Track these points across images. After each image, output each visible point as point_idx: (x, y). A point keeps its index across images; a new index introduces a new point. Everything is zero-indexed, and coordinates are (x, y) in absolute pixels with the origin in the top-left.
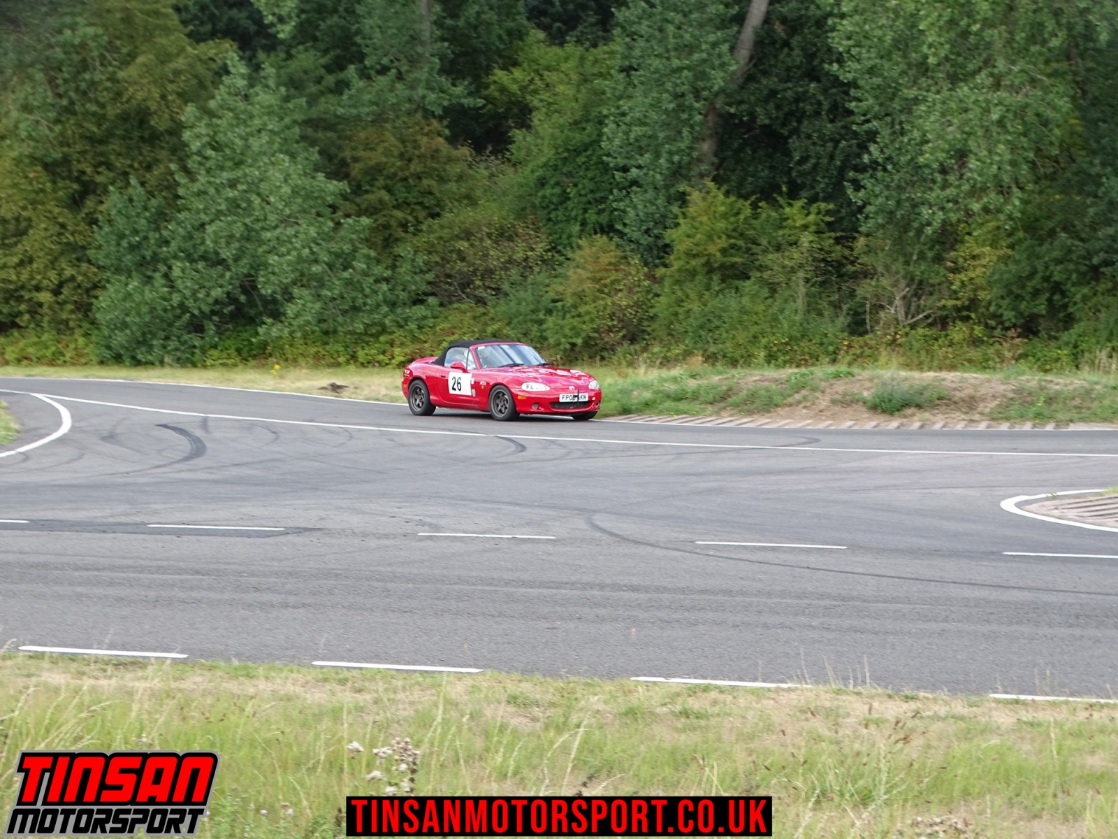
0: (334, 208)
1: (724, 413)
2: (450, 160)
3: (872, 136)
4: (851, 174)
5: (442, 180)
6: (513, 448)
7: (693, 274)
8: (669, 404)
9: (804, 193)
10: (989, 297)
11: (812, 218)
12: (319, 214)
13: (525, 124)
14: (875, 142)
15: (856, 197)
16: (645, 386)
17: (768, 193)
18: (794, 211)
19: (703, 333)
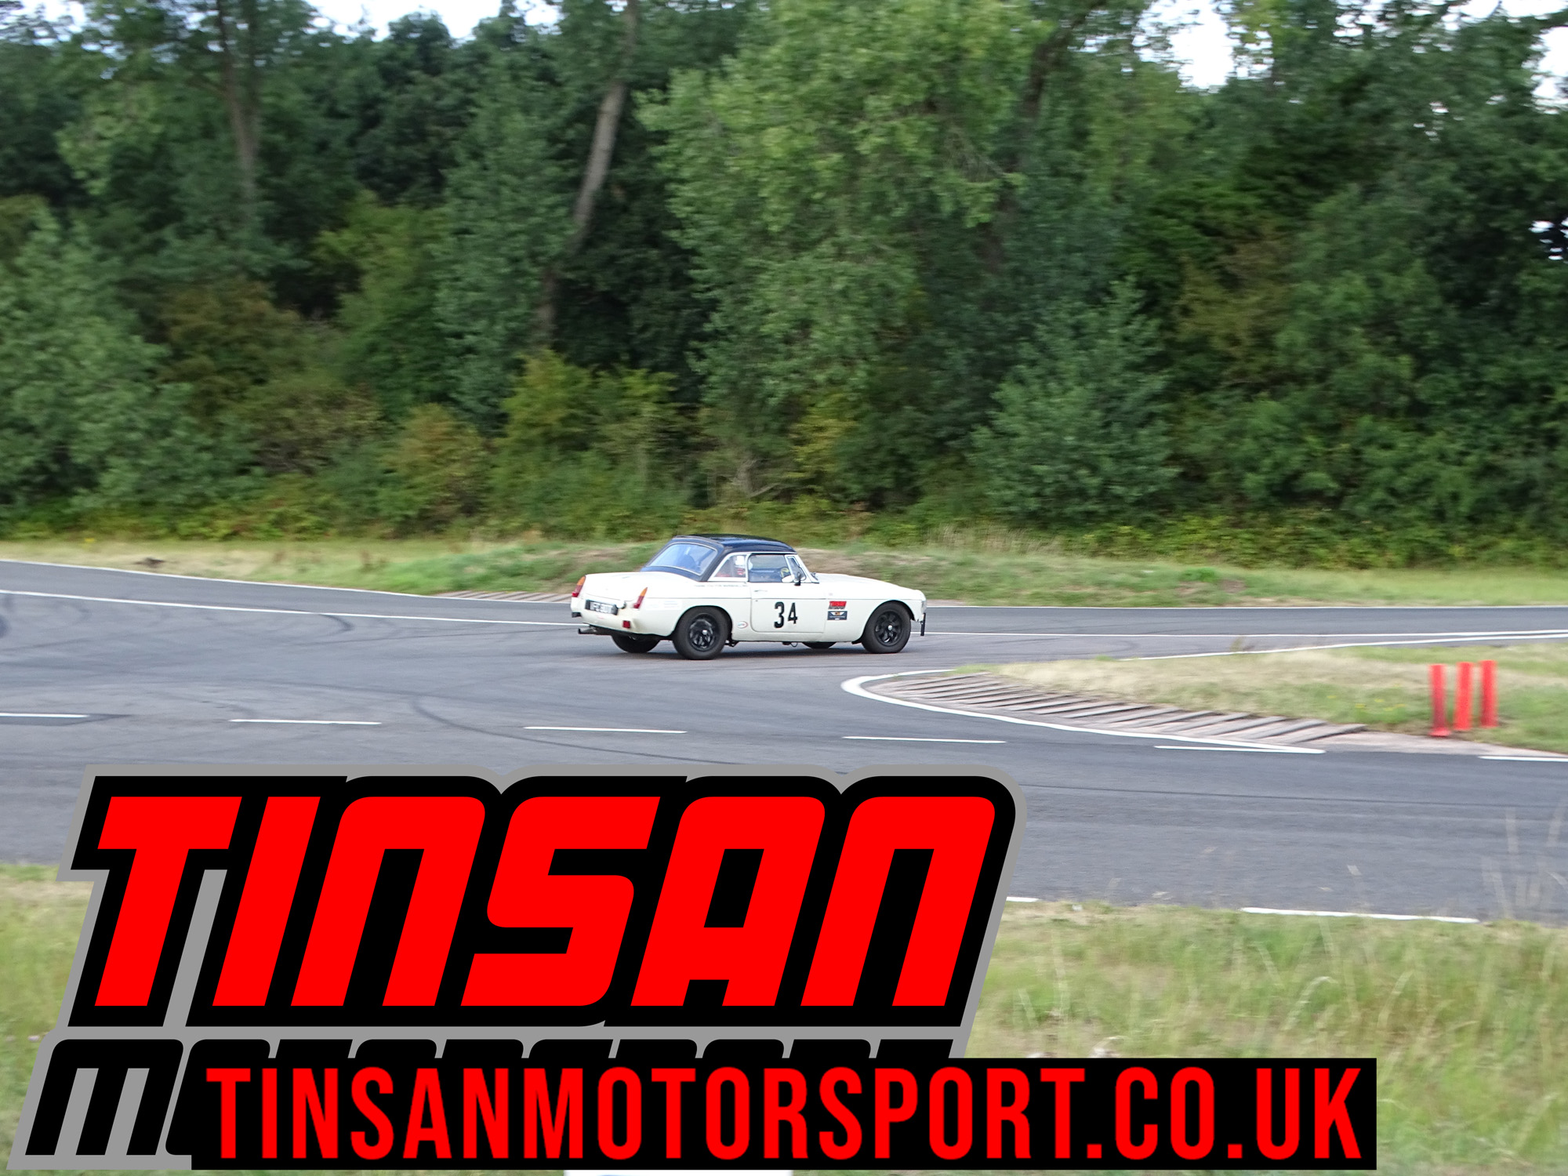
0: (152, 372)
1: (562, 590)
2: (278, 324)
3: (714, 304)
4: (694, 344)
5: (268, 345)
6: (337, 627)
7: (529, 444)
8: (504, 580)
9: (647, 362)
10: (836, 470)
11: (653, 388)
12: (137, 380)
13: (354, 288)
14: (717, 311)
15: (699, 366)
16: (478, 561)
17: (607, 362)
18: (635, 381)
19: (541, 505)
